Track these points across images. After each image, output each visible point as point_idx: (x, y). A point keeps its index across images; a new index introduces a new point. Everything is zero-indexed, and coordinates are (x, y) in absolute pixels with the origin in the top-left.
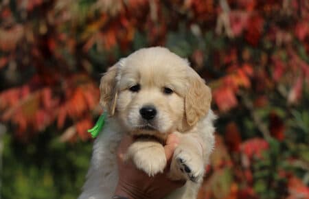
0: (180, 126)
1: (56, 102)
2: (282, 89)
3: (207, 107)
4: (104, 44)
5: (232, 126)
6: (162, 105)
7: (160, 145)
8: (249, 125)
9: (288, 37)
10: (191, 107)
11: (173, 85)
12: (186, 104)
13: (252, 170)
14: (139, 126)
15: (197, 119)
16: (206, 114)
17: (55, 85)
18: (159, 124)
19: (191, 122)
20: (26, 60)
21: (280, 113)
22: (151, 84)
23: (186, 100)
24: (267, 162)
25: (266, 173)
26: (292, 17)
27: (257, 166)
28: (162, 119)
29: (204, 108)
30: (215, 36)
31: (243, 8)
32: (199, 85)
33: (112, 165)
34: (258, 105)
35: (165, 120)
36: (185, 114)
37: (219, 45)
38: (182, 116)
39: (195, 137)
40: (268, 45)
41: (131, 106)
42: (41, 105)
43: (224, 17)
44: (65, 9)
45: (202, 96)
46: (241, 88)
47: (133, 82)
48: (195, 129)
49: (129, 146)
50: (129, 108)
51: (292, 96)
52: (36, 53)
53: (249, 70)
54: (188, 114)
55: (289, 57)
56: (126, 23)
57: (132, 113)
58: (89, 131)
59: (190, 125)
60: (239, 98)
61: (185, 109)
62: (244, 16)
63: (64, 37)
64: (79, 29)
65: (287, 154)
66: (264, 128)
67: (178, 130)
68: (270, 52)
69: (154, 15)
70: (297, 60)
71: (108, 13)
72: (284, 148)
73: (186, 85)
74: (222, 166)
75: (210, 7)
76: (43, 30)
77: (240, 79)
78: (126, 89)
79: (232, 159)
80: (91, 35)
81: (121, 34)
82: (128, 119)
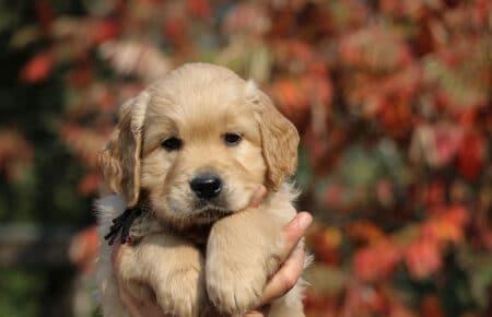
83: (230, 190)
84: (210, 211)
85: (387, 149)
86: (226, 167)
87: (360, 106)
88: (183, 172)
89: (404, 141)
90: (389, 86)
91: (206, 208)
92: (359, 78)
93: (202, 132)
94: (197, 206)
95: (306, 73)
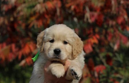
0: (70, 57)
1: (17, 49)
2: (111, 44)
3: (81, 50)
4: (37, 25)
5: (91, 60)
6: (63, 49)
7: (62, 65)
8: (98, 59)
9: (114, 23)
10: (75, 49)
11: (68, 40)
12: (73, 48)
13: (99, 78)
14: (53, 57)
15: (77, 54)
16: (81, 52)
17: (17, 42)
18: (61, 57)
19: (75, 56)
20: (5, 32)
21: (111, 54)
22: (59, 39)
23: (73, 47)
24: (105, 75)
25: (105, 79)
26: (115, 15)
27: (101, 76)
28: (63, 54)
29: (80, 50)
30: (84, 22)
31: (95, 10)
32: (78, 40)
33: (42, 73)
34: (101, 51)
35: (64, 55)
36: (72, 52)
37: (85, 26)
38: (71, 53)
39: (77, 62)
40: (106, 26)
41: (50, 48)
42: (11, 50)
43: (88, 15)
44: (21, 11)
45: (79, 45)
46: (94, 44)
47: (51, 38)
48: (76, 58)
49: (49, 65)
50: (49, 49)
51: (116, 48)
52: (9, 29)
53: (98, 36)
54: (73, 52)
55: (115, 31)
56: (47, 17)
57: (50, 51)
58: (32, 59)
59: (74, 57)
60: (93, 48)
61: (72, 50)
62: (96, 14)
63: (20, 22)
64: (27, 19)
65: (113, 72)
66: (104, 60)
67: (69, 59)
68: (106, 29)
69: (58, 13)
70: (118, 32)
71: (39, 12)
72: (112, 69)
73: (73, 41)
74: (86, 77)
75: (82, 10)
76: (12, 19)
77: (94, 40)
78: (48, 41)
79: (91, 73)
80: (32, 21)
81: (45, 21)
82: (49, 54)
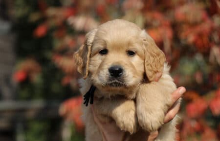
83: (127, 75)
84: (116, 83)
85: (199, 58)
86: (126, 64)
87: (186, 39)
88: (106, 64)
89: (206, 54)
90: (198, 29)
91: (114, 81)
92: (185, 27)
93: (118, 47)
94: (110, 79)
95: (161, 26)
